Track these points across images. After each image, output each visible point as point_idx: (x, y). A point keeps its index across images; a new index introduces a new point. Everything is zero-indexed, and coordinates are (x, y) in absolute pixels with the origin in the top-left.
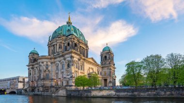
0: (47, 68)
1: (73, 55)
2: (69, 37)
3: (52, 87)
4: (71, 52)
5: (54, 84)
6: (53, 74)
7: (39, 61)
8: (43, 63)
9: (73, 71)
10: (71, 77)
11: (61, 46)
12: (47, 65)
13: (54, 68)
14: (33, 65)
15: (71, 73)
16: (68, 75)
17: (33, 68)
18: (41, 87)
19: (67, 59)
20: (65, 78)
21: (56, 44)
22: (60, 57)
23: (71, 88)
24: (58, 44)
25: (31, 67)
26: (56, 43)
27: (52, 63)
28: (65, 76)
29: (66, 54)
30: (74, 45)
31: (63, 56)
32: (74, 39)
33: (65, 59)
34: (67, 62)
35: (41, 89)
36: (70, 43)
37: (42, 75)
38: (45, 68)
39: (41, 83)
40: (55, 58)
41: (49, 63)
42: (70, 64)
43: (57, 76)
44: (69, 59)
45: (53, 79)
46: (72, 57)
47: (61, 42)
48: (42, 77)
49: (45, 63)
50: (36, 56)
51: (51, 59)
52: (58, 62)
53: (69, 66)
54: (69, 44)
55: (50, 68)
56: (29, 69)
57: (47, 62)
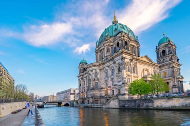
0: (96, 76)
1: (124, 55)
2: (118, 35)
3: (101, 97)
4: (122, 53)
5: (103, 94)
6: (103, 81)
7: (88, 69)
8: (92, 71)
9: (125, 76)
10: (123, 83)
11: (109, 49)
12: (96, 73)
13: (104, 74)
14: (82, 75)
15: (123, 78)
16: (119, 82)
17: (82, 79)
18: (90, 99)
19: (117, 62)
20: (116, 85)
21: (104, 49)
22: (108, 61)
23: (123, 97)
24: (105, 48)
25: (81, 77)
26: (103, 47)
27: (100, 70)
28: (115, 83)
29: (116, 57)
30: (124, 44)
31: (112, 59)
32: (124, 36)
33: (114, 63)
34: (117, 65)
35: (91, 100)
36: (120, 42)
37: (91, 84)
38: (94, 77)
39: (90, 93)
40: (104, 64)
41: (98, 71)
42: (121, 67)
43: (107, 84)
44: (120, 61)
45: (102, 88)
46: (123, 58)
47: (108, 45)
48: (91, 86)
49: (94, 71)
50: (85, 66)
51: (99, 65)
52: (107, 68)
53: (119, 70)
54: (118, 44)
55: (99, 76)
56: (79, 80)
57: (96, 70)
